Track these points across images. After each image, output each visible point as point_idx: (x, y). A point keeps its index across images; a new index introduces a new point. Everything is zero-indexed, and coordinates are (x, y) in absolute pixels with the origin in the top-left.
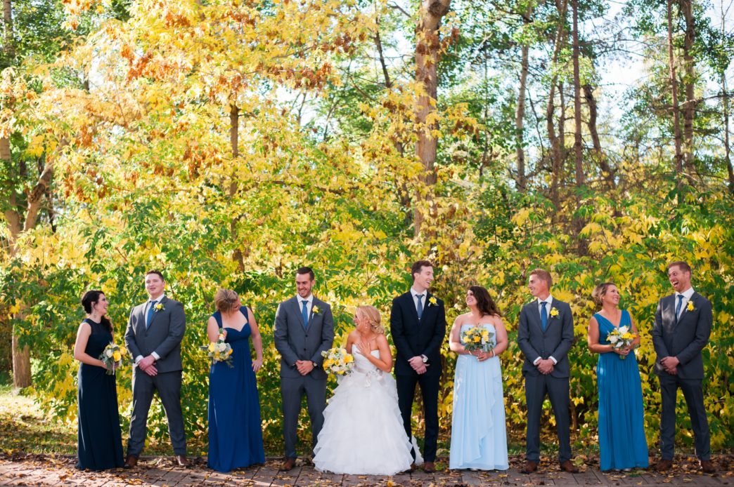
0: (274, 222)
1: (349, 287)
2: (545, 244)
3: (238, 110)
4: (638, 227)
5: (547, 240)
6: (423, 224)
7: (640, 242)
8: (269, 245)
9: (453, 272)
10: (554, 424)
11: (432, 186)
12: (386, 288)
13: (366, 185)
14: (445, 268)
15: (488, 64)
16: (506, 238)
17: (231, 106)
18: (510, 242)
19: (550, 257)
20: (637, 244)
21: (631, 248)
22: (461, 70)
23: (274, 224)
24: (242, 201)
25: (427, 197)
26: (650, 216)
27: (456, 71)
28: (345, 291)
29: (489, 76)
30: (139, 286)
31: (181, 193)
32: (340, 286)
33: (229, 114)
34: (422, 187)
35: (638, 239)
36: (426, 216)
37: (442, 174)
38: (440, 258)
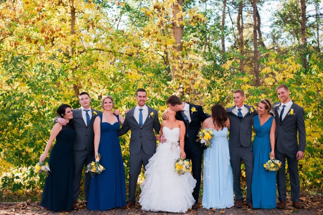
0: (95, 70)
1: (133, 103)
2: (241, 79)
3: (74, 9)
4: (291, 70)
5: (243, 77)
6: (175, 72)
7: (293, 78)
8: (90, 80)
9: (191, 99)
10: (245, 176)
11: (180, 52)
12: (154, 103)
13: (145, 51)
14: (187, 96)
15: (207, 3)
16: (220, 77)
17: (71, 7)
18: (222, 79)
19: (244, 86)
20: (291, 79)
21: (288, 81)
22: (194, 5)
23: (94, 70)
24: (76, 58)
25: (178, 58)
26: (298, 64)
27: (192, 5)
28: (131, 105)
29: (208, 8)
30: (12, 103)
31: (44, 55)
32: (128, 103)
33: (70, 12)
34: (175, 52)
35: (292, 76)
36: (177, 68)
37: (186, 45)
38: (185, 90)
